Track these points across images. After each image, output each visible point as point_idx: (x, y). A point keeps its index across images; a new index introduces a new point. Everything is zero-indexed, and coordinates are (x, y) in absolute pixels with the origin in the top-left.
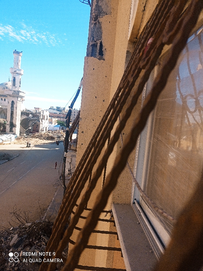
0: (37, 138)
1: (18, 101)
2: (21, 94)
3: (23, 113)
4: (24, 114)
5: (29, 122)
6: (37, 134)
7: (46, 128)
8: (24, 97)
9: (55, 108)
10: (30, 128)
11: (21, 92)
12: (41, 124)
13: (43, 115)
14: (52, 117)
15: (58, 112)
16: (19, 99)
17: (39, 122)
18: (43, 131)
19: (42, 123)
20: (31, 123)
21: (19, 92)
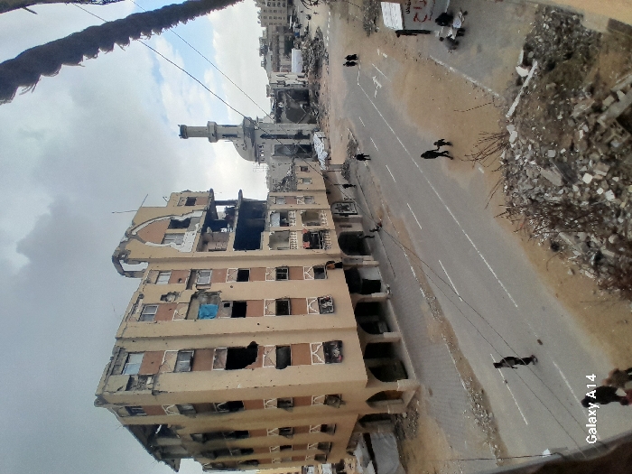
3: (278, 120)
4: (280, 116)
5: (292, 109)
7: (299, 77)
9: (262, 58)
10: (301, 106)
12: (293, 88)
13: (278, 84)
14: (278, 64)
15: (270, 53)
17: (290, 90)
18: (304, 83)
19: (291, 86)
20: (293, 105)
21: (244, 128)
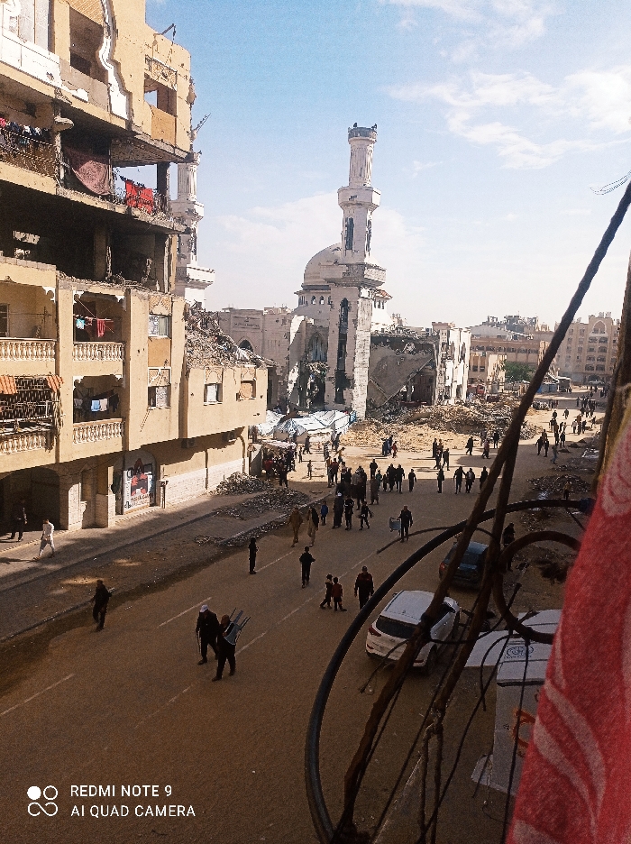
0: (423, 423)
1: (360, 300)
2: (370, 274)
3: (377, 340)
5: (399, 369)
6: (424, 409)
7: (459, 388)
9: (501, 319)
10: (404, 389)
11: (371, 267)
12: (438, 374)
13: (447, 344)
14: (488, 349)
16: (365, 292)
17: (434, 367)
18: (447, 398)
19: (443, 369)
20: (406, 371)
21: (363, 266)
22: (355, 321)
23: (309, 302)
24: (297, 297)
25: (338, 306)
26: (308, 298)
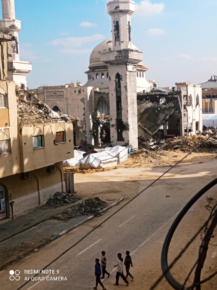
0: (176, 148)
1: (128, 73)
2: (132, 56)
4: (147, 99)
5: (157, 115)
6: (176, 140)
7: (197, 124)
8: (140, 61)
10: (162, 127)
11: (132, 51)
12: (183, 116)
13: (187, 96)
16: (130, 67)
17: (180, 112)
18: (190, 131)
19: (186, 113)
20: (162, 116)
21: (127, 51)
22: (126, 87)
23: (95, 77)
24: (87, 75)
25: (113, 78)
26: (94, 75)
